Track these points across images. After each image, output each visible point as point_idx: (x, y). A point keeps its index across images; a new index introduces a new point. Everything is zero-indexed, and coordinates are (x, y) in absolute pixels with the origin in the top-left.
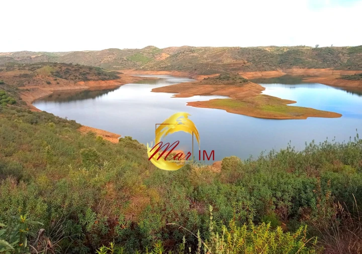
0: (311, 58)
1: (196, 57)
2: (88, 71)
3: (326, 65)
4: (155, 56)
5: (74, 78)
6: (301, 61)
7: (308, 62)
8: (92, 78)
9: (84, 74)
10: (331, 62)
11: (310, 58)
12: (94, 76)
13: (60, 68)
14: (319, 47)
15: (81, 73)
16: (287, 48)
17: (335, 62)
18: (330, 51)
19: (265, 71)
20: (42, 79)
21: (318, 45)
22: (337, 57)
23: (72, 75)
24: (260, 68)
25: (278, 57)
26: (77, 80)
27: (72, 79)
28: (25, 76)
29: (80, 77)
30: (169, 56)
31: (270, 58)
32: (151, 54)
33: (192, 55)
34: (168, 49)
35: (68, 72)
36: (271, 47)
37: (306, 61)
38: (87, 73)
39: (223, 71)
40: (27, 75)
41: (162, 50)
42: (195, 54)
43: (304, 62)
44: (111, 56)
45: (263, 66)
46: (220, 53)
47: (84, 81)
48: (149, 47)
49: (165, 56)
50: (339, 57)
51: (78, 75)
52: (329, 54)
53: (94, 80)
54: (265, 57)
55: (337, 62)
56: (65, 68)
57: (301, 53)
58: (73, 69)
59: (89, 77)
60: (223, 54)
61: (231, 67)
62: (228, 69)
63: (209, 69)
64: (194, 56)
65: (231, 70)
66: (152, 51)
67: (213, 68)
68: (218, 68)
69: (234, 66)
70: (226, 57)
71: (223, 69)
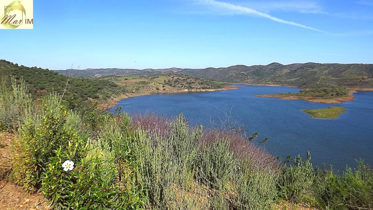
1: (315, 73)
2: (194, 81)
4: (277, 72)
8: (196, 87)
9: (190, 83)
13: (172, 78)
15: (187, 82)
20: (154, 86)
23: (180, 84)
26: (183, 88)
27: (179, 87)
28: (144, 83)
30: (289, 71)
32: (273, 70)
33: (310, 70)
34: (291, 66)
35: (178, 81)
38: (192, 83)
39: (335, 86)
40: (145, 82)
41: (285, 66)
42: (314, 70)
46: (344, 69)
49: (285, 71)
51: (184, 84)
56: (177, 78)
58: (183, 79)
60: (347, 69)
61: (347, 82)
62: (343, 84)
63: (318, 83)
64: (313, 71)
65: (345, 85)
66: (276, 67)
67: (324, 82)
68: (329, 82)
69: (350, 81)
70: (350, 73)
71: (335, 84)
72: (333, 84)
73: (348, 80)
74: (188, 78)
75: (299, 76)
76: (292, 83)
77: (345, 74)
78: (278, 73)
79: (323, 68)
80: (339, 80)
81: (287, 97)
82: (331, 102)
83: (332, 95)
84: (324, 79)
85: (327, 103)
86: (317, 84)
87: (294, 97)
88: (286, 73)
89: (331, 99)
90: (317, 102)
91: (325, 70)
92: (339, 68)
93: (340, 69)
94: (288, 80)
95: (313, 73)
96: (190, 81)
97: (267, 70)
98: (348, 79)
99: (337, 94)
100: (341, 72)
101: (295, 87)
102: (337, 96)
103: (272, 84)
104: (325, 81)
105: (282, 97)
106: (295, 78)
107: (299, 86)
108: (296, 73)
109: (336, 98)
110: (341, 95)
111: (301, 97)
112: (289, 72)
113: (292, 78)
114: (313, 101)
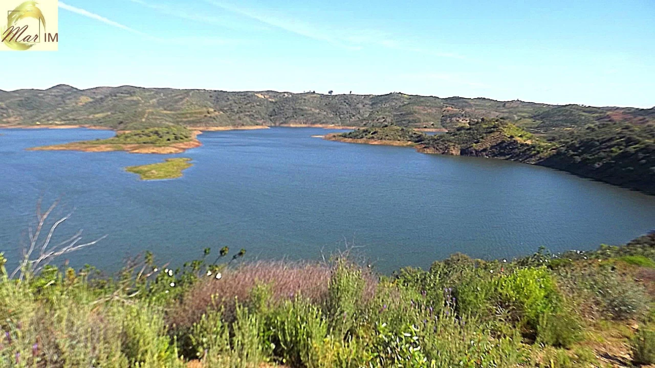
0: (318, 108)
1: (136, 103)
3: (339, 119)
4: (67, 101)
6: (302, 113)
7: (313, 115)
10: (347, 116)
11: (316, 109)
14: (333, 94)
17: (351, 116)
18: (347, 99)
19: (243, 125)
21: (331, 92)
22: (356, 109)
24: (235, 120)
25: (270, 106)
30: (91, 100)
31: (257, 107)
32: (59, 98)
33: (128, 99)
34: (94, 91)
37: (310, 112)
39: (171, 124)
41: (83, 91)
42: (135, 98)
43: (307, 114)
45: (240, 118)
46: (180, 97)
48: (61, 85)
49: (84, 100)
50: (358, 109)
52: (345, 104)
54: (249, 105)
55: (354, 116)
57: (303, 101)
60: (184, 98)
61: (187, 117)
62: (181, 121)
63: (144, 120)
64: (133, 101)
65: (185, 123)
66: (65, 93)
67: (153, 119)
68: (161, 119)
69: (191, 117)
70: (189, 104)
71: (170, 122)
72: (166, 121)
73: (188, 115)
75: (110, 110)
76: (99, 122)
77: (182, 105)
78: (71, 104)
79: (149, 95)
80: (174, 115)
81: (94, 147)
82: (169, 151)
83: (169, 140)
84: (152, 114)
85: (162, 152)
86: (142, 122)
87: (107, 147)
88: (86, 104)
89: (168, 146)
90: (147, 153)
91: (151, 98)
92: (173, 95)
93: (175, 96)
94: (91, 117)
95: (133, 103)
97: (48, 99)
98: (188, 113)
99: (176, 138)
100: (177, 102)
101: (106, 128)
102: (176, 141)
103: (63, 125)
104: (154, 117)
105: (86, 148)
106: (102, 112)
107: (111, 127)
108: (105, 104)
109: (174, 145)
110: (182, 139)
111: (120, 146)
112: (91, 103)
113: (98, 113)
114: (140, 152)
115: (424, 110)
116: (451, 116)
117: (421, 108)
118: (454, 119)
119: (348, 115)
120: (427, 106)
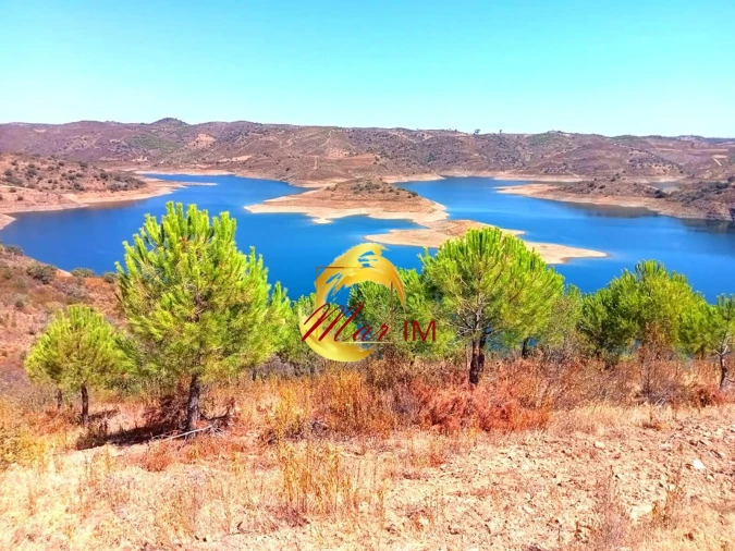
0: (477, 151)
1: (275, 145)
2: (80, 172)
5: (50, 186)
7: (476, 160)
8: (92, 186)
9: (72, 178)
12: (95, 182)
13: (13, 164)
14: (480, 133)
15: (63, 175)
16: (429, 132)
17: (514, 160)
19: (413, 173)
21: (478, 130)
22: (515, 151)
23: (45, 180)
24: (403, 168)
26: (58, 190)
27: (47, 189)
29: (65, 183)
30: (211, 139)
31: (411, 151)
32: (175, 135)
33: (264, 139)
34: (208, 126)
35: (35, 173)
36: (398, 129)
37: (471, 157)
38: (78, 175)
39: (342, 173)
41: (195, 126)
42: (271, 139)
43: (469, 159)
44: (87, 136)
45: (408, 166)
46: (318, 137)
47: (75, 193)
48: (167, 119)
49: (205, 139)
50: (518, 152)
51: (58, 179)
53: (96, 190)
54: (403, 149)
55: (516, 160)
56: (26, 164)
57: (459, 143)
58: (46, 166)
59: (85, 185)
63: (316, 168)
67: (323, 166)
68: (331, 166)
74: (61, 164)
88: (212, 143)
93: (311, 136)
94: (234, 159)
96: (70, 172)
104: (323, 164)
106: (240, 154)
113: (237, 155)
115: (608, 154)
116: (641, 161)
117: (603, 152)
118: (645, 165)
119: (511, 159)
120: (611, 150)
